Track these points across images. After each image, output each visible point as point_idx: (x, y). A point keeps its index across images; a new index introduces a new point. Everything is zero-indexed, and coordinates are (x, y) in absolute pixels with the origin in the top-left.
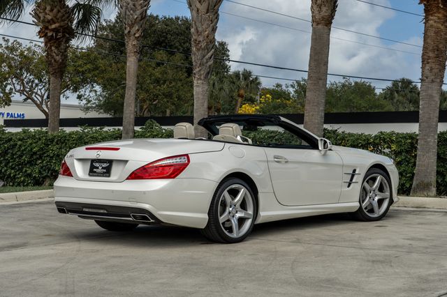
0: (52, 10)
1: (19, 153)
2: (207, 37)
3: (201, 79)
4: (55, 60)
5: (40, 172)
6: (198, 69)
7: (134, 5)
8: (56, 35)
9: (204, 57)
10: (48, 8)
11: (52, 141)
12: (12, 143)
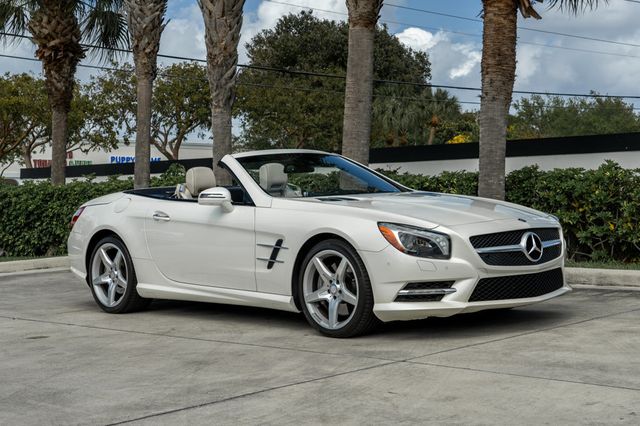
0: (49, 22)
1: (14, 213)
2: (225, 49)
3: (220, 107)
4: (56, 89)
5: (40, 238)
6: (214, 94)
7: (141, 10)
8: (56, 55)
9: (222, 75)
10: (45, 19)
11: (51, 195)
12: (7, 200)
